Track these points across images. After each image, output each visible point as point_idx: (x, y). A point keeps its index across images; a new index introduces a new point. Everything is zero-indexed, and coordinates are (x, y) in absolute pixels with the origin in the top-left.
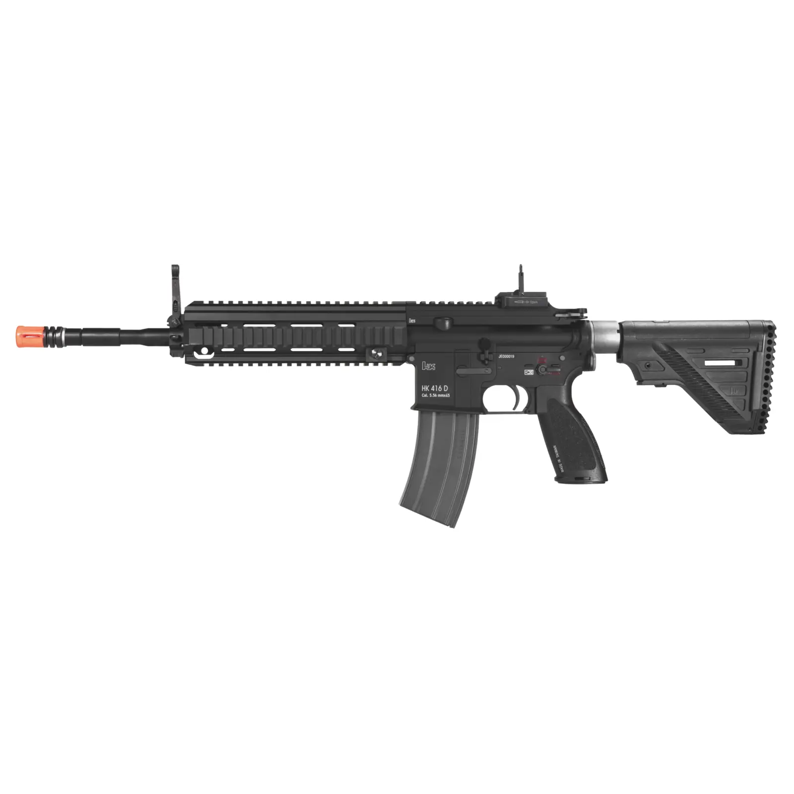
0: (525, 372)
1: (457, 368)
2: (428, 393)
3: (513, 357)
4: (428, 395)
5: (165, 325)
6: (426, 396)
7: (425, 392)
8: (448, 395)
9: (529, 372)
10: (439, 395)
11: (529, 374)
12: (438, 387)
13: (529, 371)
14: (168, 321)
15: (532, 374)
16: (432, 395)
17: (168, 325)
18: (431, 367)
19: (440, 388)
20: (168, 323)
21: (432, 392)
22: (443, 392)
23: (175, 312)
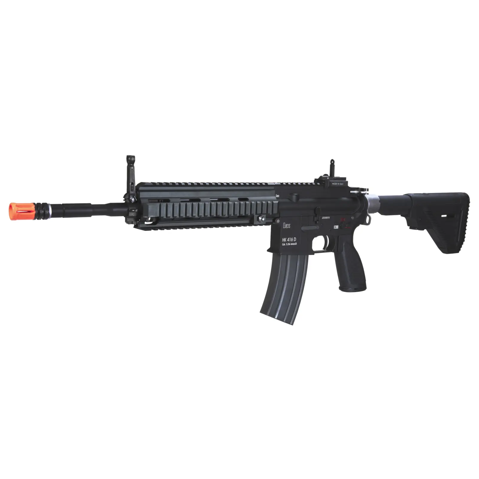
0: (334, 227)
1: (302, 226)
2: (285, 243)
3: (329, 218)
4: (286, 244)
5: (122, 200)
6: (284, 245)
7: (284, 242)
8: (296, 244)
9: (336, 227)
10: (292, 244)
11: (336, 228)
12: (291, 239)
13: (336, 226)
14: (124, 197)
15: (338, 228)
16: (288, 244)
17: (124, 200)
18: (288, 226)
19: (292, 239)
20: (124, 199)
21: (288, 242)
22: (294, 242)
23: (132, 191)
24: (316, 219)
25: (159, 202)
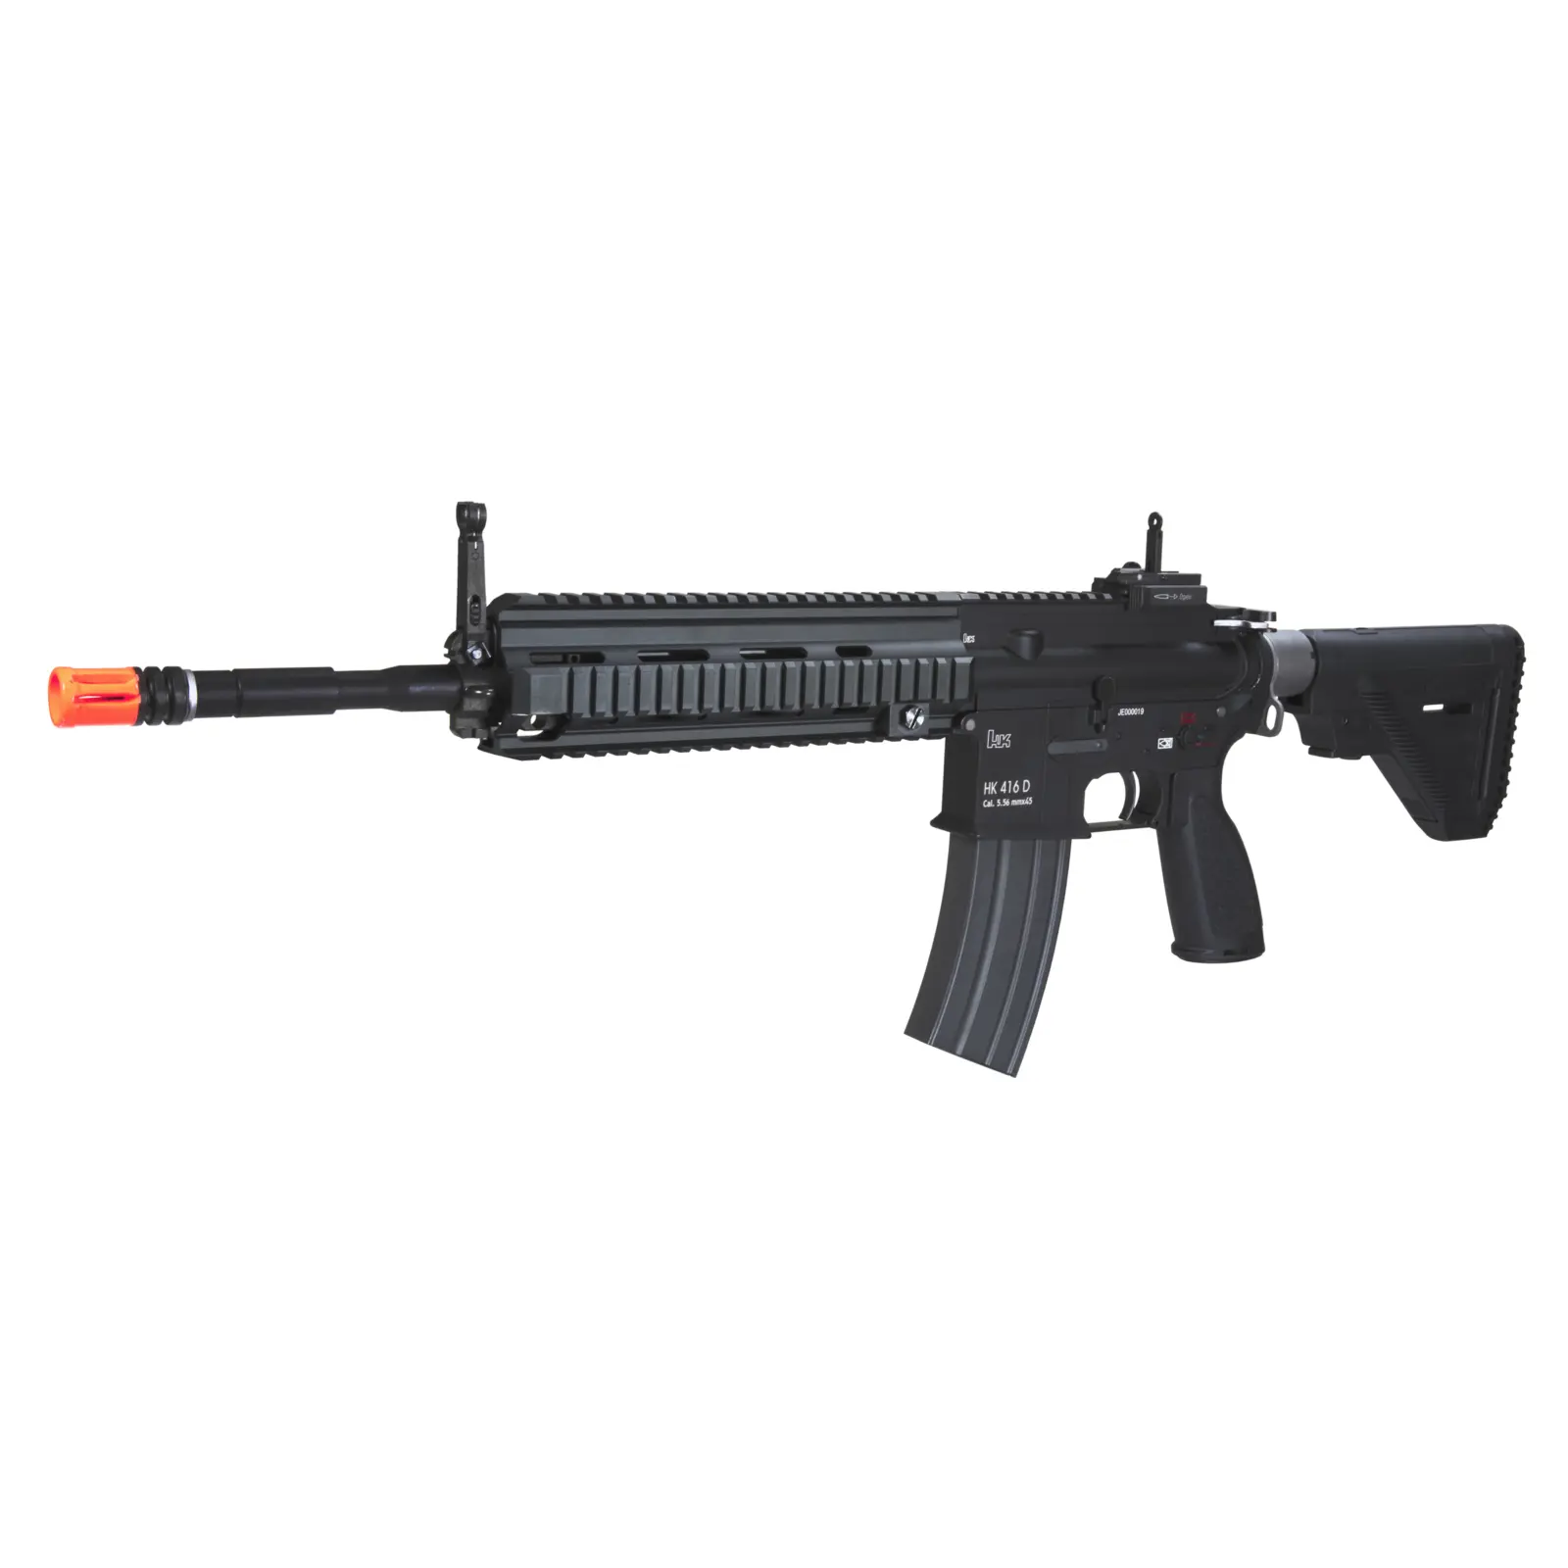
0: (1160, 744)
1: (1051, 741)
2: (994, 798)
3: (1142, 711)
4: (995, 803)
5: (438, 657)
6: (990, 804)
7: (989, 797)
8: (1029, 801)
9: (1164, 743)
10: (1015, 802)
11: (1165, 747)
12: (1013, 785)
13: (1165, 740)
14: (446, 646)
15: (1170, 746)
16: (1002, 803)
17: (445, 655)
18: (1002, 742)
19: (1016, 785)
20: (446, 651)
21: (1001, 796)
22: (1021, 795)
23: (475, 625)
24: (1097, 716)
25: (564, 662)
